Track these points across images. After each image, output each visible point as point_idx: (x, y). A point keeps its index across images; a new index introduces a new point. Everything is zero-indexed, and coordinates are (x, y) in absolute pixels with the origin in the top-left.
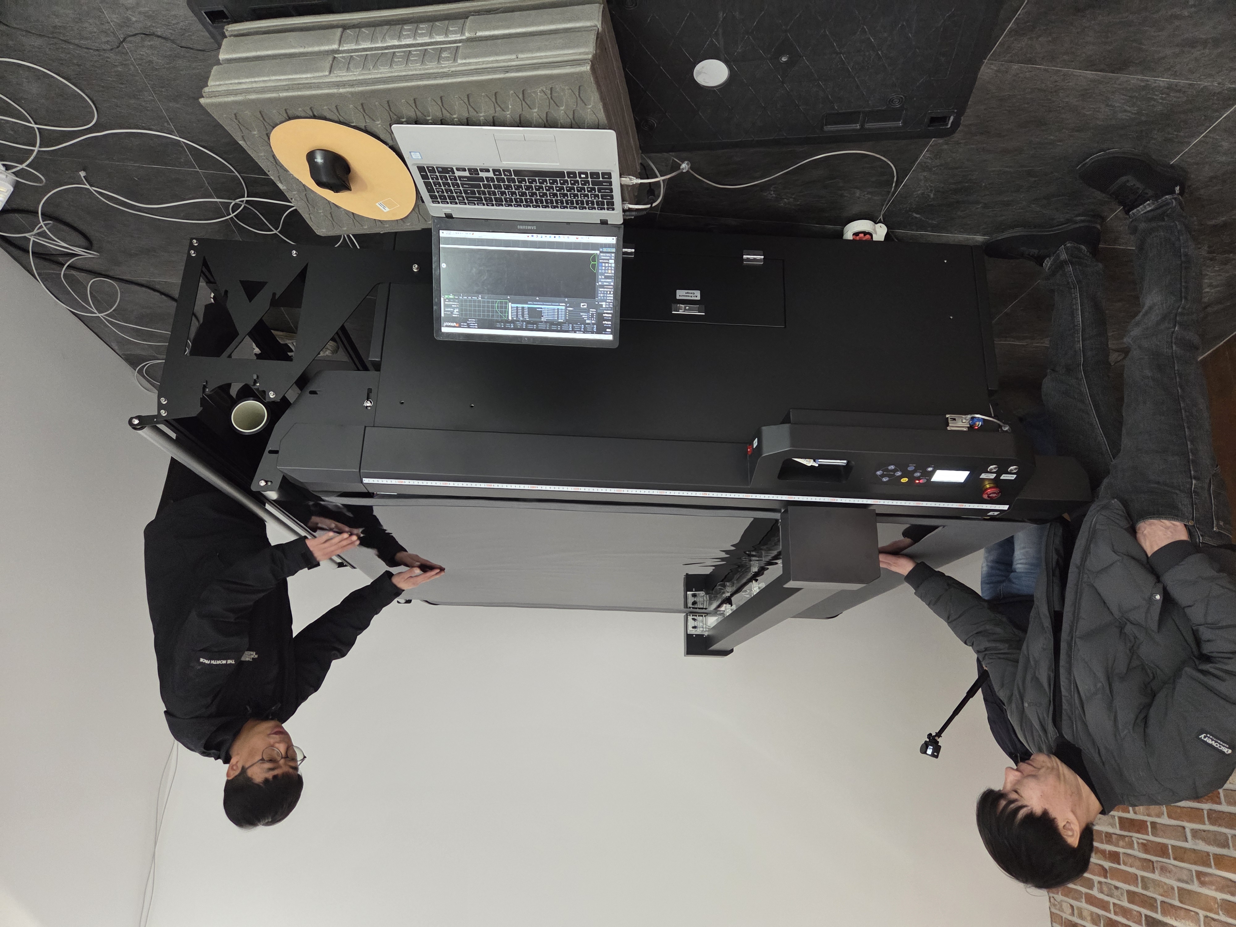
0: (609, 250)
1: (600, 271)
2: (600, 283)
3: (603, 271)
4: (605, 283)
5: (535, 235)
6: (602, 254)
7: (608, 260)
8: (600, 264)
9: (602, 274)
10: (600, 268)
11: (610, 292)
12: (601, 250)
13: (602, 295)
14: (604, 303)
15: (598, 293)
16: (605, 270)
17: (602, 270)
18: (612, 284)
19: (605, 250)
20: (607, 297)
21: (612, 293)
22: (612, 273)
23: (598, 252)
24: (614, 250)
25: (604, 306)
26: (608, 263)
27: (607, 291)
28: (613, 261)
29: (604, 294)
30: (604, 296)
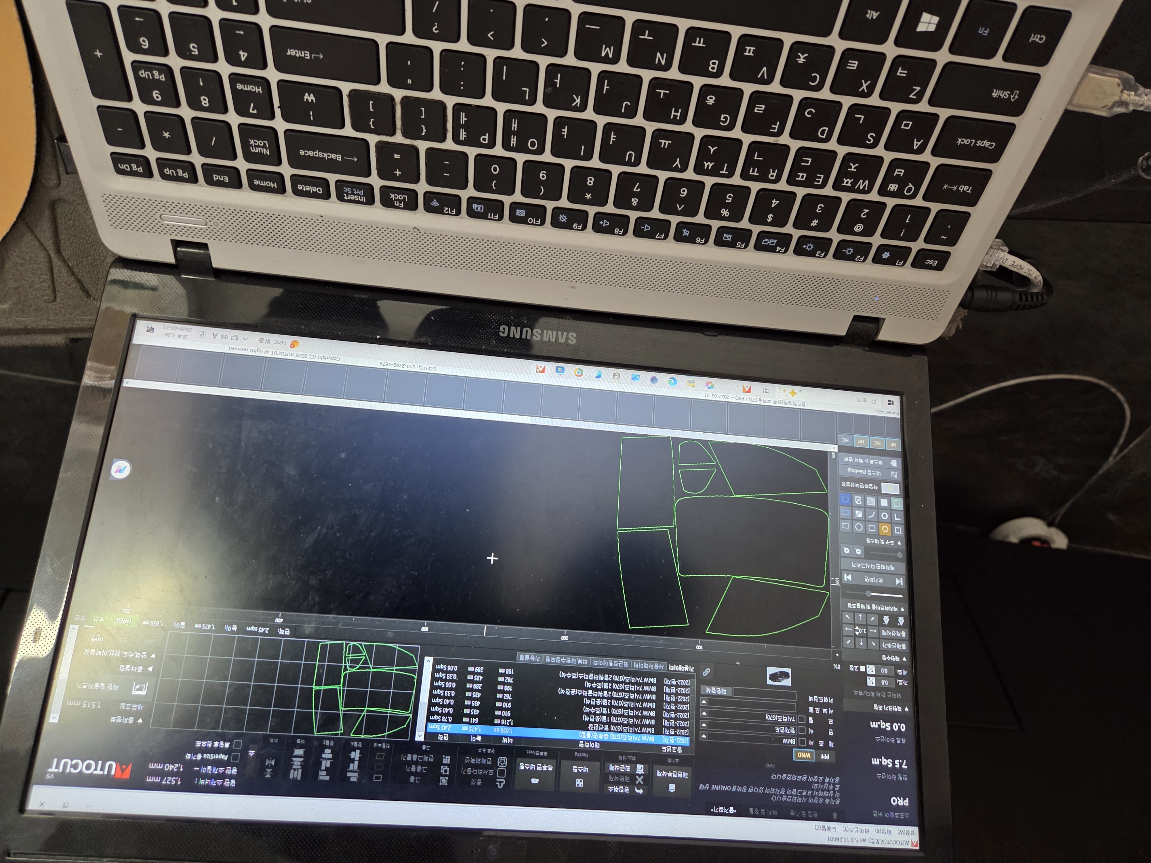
0: (878, 443)
1: (845, 526)
2: (848, 577)
3: (859, 527)
4: (869, 580)
5: (570, 368)
6: (848, 459)
7: (878, 482)
8: (843, 498)
9: (857, 539)
10: (844, 512)
11: (894, 618)
12: (845, 441)
13: (859, 630)
14: (871, 669)
15: (839, 624)
16: (865, 520)
17: (853, 520)
18: (900, 582)
19: (861, 441)
20: (880, 638)
21: (901, 621)
22: (892, 537)
23: (833, 448)
24: (895, 444)
25: (871, 682)
26: (878, 494)
27: (881, 615)
28: (895, 489)
29: (866, 626)
30: (866, 637)
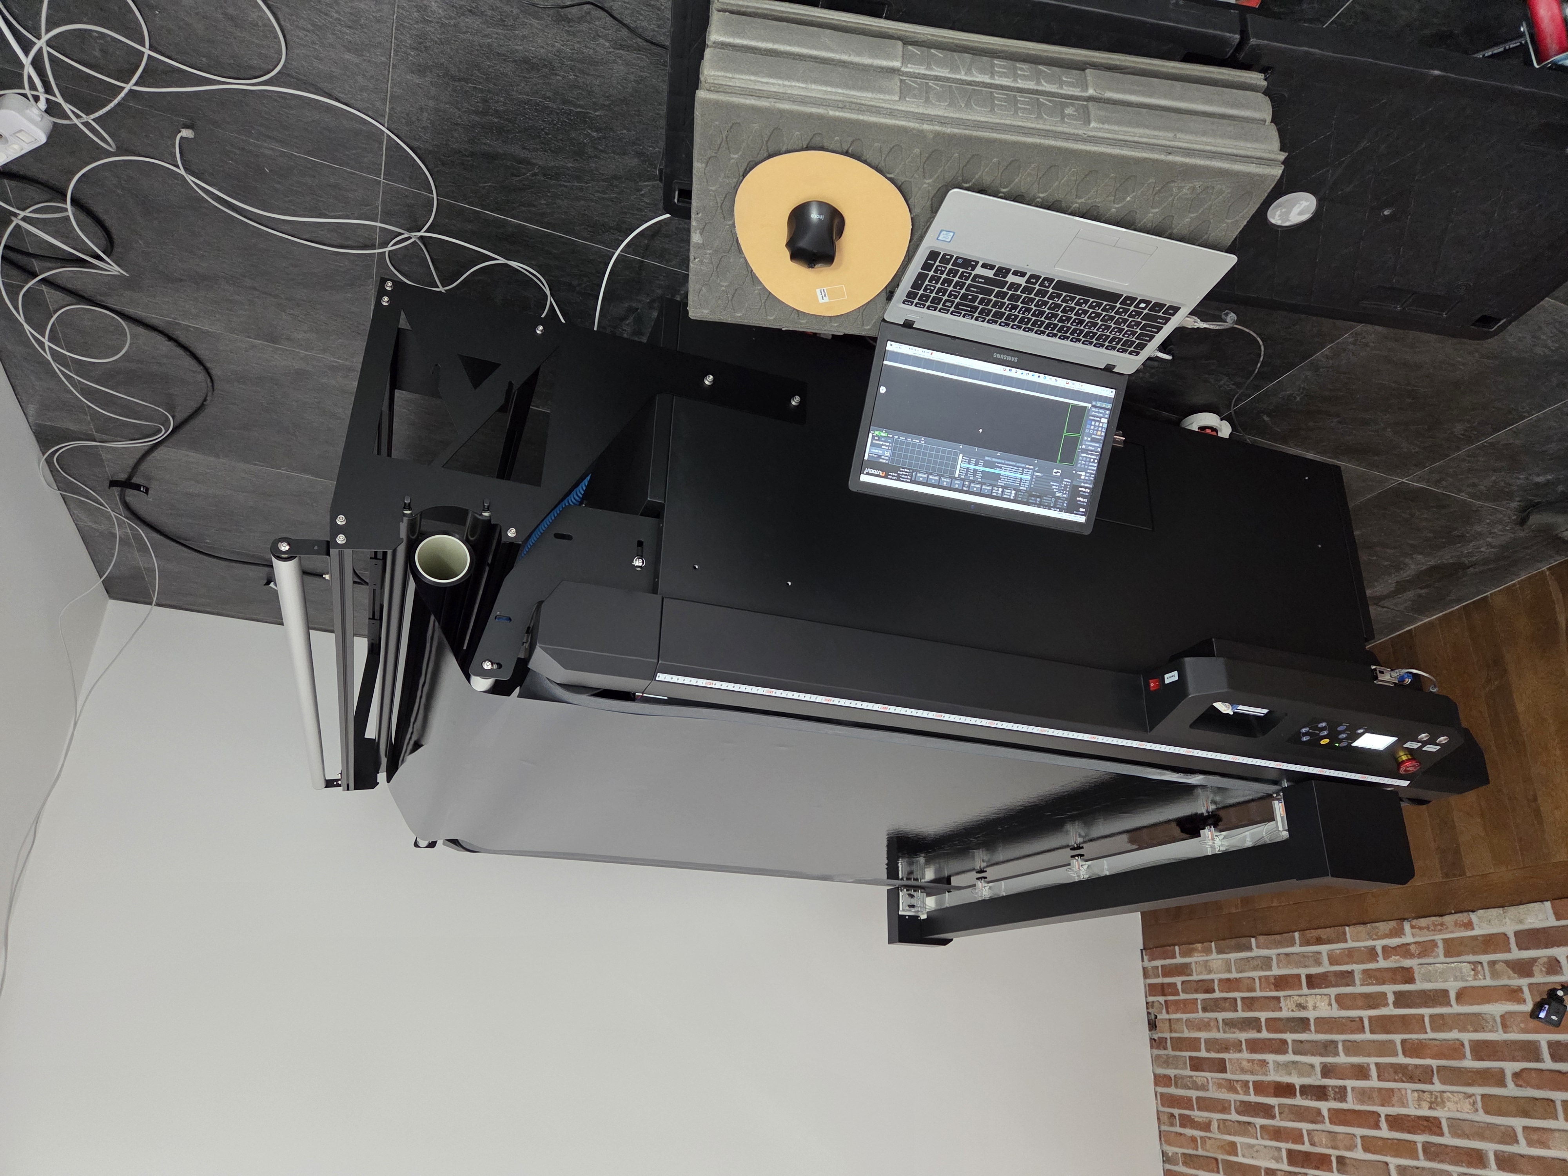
0: (1104, 405)
1: (1087, 431)
2: (1084, 447)
3: (1091, 432)
4: (1090, 448)
5: (1014, 370)
6: (1093, 409)
7: (1100, 418)
8: (1089, 422)
9: (1089, 435)
10: (1088, 426)
11: (1094, 459)
12: (1094, 403)
13: (1083, 462)
14: (1084, 474)
15: (1078, 460)
16: (1094, 430)
17: (1090, 429)
18: (1099, 450)
19: (1099, 404)
20: (1089, 465)
21: (1096, 461)
22: (1101, 436)
23: (1089, 405)
24: (1110, 406)
25: (1083, 477)
26: (1100, 422)
27: (1091, 458)
28: (1105, 421)
29: (1085, 461)
30: (1085, 465)
